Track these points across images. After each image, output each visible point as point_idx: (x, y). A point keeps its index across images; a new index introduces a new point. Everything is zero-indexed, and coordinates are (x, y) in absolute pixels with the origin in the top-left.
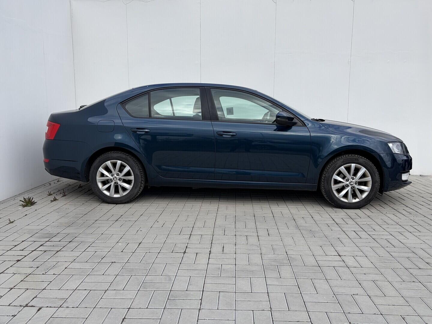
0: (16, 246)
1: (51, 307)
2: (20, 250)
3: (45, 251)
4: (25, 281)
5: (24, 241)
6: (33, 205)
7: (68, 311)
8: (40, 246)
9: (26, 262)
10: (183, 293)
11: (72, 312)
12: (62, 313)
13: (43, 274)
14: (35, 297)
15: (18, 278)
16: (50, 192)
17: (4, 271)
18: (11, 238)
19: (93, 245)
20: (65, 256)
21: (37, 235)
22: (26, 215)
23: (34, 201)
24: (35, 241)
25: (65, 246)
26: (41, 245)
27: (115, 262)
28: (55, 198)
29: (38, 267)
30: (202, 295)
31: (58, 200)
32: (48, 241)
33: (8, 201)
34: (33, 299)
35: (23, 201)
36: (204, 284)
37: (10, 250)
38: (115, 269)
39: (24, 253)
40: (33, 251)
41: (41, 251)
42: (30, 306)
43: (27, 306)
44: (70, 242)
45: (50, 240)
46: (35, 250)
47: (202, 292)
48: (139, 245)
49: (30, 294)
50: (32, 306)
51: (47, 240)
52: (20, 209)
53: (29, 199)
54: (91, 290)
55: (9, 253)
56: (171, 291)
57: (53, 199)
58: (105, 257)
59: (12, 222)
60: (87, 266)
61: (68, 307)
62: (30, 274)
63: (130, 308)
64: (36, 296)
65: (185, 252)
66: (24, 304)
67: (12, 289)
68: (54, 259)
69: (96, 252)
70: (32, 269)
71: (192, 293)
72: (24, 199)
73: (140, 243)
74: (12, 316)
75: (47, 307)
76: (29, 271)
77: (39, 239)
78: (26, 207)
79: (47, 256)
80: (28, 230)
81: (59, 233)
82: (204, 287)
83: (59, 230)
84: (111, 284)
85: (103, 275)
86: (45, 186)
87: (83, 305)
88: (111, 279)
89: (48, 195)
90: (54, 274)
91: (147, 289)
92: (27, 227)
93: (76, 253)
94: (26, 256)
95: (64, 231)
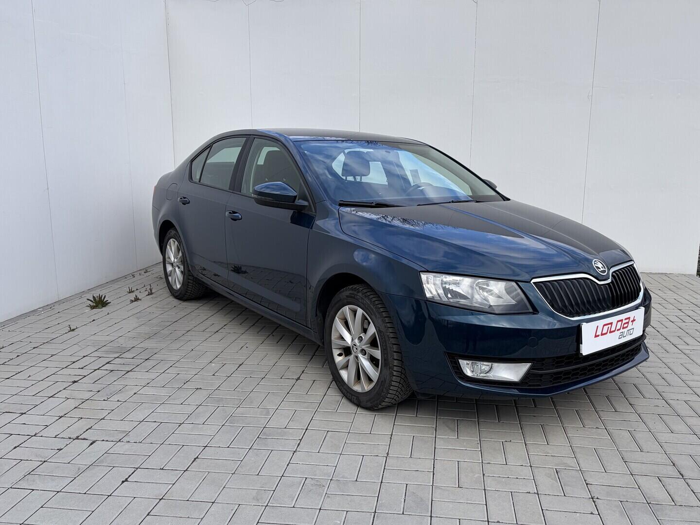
0: (74, 362)
1: (107, 441)
2: (79, 368)
3: (112, 371)
4: (79, 408)
5: (87, 356)
6: (105, 306)
7: (127, 446)
8: (106, 364)
9: (85, 384)
10: (280, 430)
11: (133, 448)
12: (120, 448)
13: (104, 400)
14: (89, 428)
15: (72, 404)
16: (131, 289)
17: (54, 395)
18: (69, 352)
19: (176, 365)
20: (139, 377)
21: (105, 348)
22: (94, 320)
23: (107, 301)
24: (101, 357)
25: (139, 365)
26: (108, 363)
27: (201, 389)
28: (136, 296)
29: (99, 391)
30: (304, 435)
31: (140, 300)
32: (118, 357)
33: (72, 299)
34: (87, 430)
35: (91, 301)
36: (311, 420)
37: (66, 368)
38: (201, 396)
39: (84, 372)
40: (96, 370)
41: (107, 370)
42: (81, 439)
43: (77, 438)
44: (146, 360)
45: (121, 357)
46: (98, 369)
47: (305, 430)
48: (239, 367)
49: (83, 424)
50: (84, 439)
51: (116, 355)
52: (87, 311)
53: (100, 298)
54: (162, 423)
55: (65, 371)
56: (264, 427)
57: (134, 299)
58: (189, 381)
59: (73, 330)
60: (163, 392)
61: (129, 442)
62: (88, 399)
63: (206, 446)
64: (91, 427)
65: (299, 379)
66: (75, 436)
67: (61, 417)
68: (122, 382)
69: (178, 374)
70: (92, 394)
71: (291, 431)
72: (94, 297)
73: (241, 365)
74: (58, 449)
75: (103, 440)
76: (87, 395)
77: (107, 354)
78: (95, 309)
79: (112, 378)
80: (93, 341)
81: (134, 347)
82: (309, 424)
83: (135, 343)
84: (189, 416)
85: (182, 404)
86: (126, 278)
87: (148, 440)
88: (190, 409)
89: (127, 293)
90: (118, 401)
91: (234, 424)
92: (92, 338)
93: (152, 375)
94: (85, 376)
95: (142, 345)
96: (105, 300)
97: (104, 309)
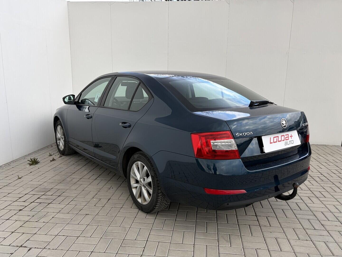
0: (20, 198)
1: (38, 248)
2: (23, 202)
3: (41, 203)
4: (23, 227)
5: (27, 194)
6: (37, 164)
7: (49, 251)
8: (37, 199)
9: (26, 211)
10: (132, 242)
11: (51, 253)
12: (45, 253)
13: (36, 222)
14: (28, 240)
15: (19, 224)
16: (50, 153)
17: (9, 218)
18: (17, 192)
19: (75, 199)
20: (54, 207)
21: (37, 189)
22: (31, 172)
23: (38, 161)
24: (34, 195)
25: (55, 200)
26: (38, 198)
27: (88, 214)
28: (53, 158)
29: (33, 216)
30: (146, 244)
31: (55, 160)
33: (20, 160)
34: (27, 241)
35: (30, 161)
36: (149, 235)
37: (16, 201)
38: (88, 220)
39: (26, 204)
40: (32, 202)
41: (38, 202)
42: (23, 247)
43: (21, 246)
44: (59, 196)
45: (45, 194)
46: (33, 202)
47: (146, 241)
48: (108, 201)
49: (25, 237)
50: (25, 247)
51: (43, 193)
52: (27, 167)
53: (34, 159)
54: (68, 236)
55: (16, 203)
56: (124, 239)
57: (52, 160)
58: (82, 209)
59: (20, 178)
60: (68, 216)
61: (49, 249)
62: (27, 221)
63: (92, 252)
64: (29, 239)
66: (20, 245)
67: (13, 232)
68: (46, 210)
69: (76, 205)
70: (29, 217)
71: (138, 242)
72: (31, 159)
73: (109, 199)
74: (11, 254)
75: (35, 248)
76: (27, 218)
77: (38, 193)
78: (32, 166)
79: (41, 207)
80: (30, 185)
81: (52, 188)
82: (148, 237)
83: (52, 186)
84: (82, 232)
85: (78, 224)
86: (48, 147)
87: (60, 248)
88: (83, 227)
89: (49, 156)
90: (44, 222)
91: (107, 237)
92: (30, 183)
93: (62, 206)
94: (26, 206)
95: (56, 187)
96: (37, 161)
97: (36, 165)
